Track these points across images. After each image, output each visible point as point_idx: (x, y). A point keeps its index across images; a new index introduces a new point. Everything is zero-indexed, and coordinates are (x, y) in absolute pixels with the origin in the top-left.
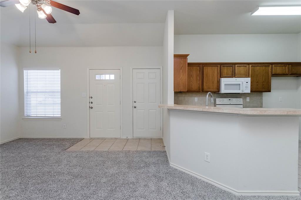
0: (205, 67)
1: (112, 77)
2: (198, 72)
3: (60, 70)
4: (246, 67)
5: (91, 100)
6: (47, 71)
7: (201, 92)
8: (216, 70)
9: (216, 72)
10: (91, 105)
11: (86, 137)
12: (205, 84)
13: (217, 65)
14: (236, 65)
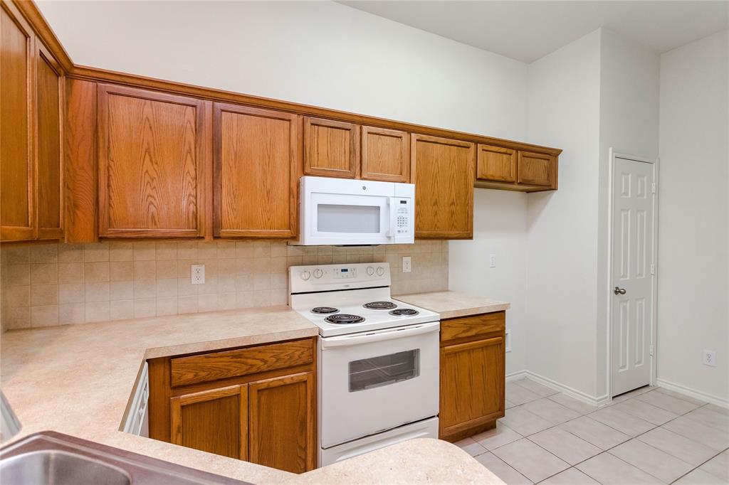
0: (225, 117)
4: (398, 141)
8: (282, 137)
9: (283, 148)
12: (225, 200)
13: (286, 115)
14: (366, 129)
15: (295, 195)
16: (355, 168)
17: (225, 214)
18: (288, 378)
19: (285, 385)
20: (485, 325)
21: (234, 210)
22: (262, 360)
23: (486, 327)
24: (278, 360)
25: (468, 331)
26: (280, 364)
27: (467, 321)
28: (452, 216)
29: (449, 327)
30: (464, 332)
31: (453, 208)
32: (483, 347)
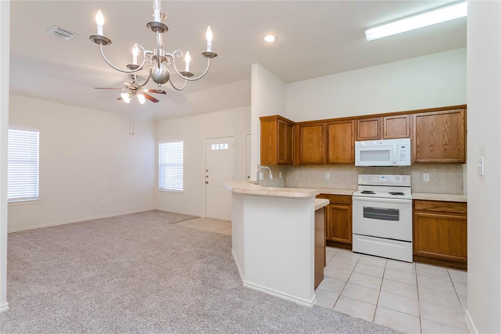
0: (330, 126)
1: (226, 146)
2: (321, 135)
3: (183, 142)
4: (404, 120)
5: (208, 174)
6: (174, 143)
7: (326, 163)
8: (349, 129)
9: (349, 132)
10: (207, 180)
11: (203, 216)
12: (331, 152)
13: (350, 121)
14: (385, 118)
15: (353, 148)
16: (380, 136)
17: (330, 156)
18: (342, 207)
19: (341, 209)
20: (450, 208)
21: (333, 155)
22: (334, 199)
23: (450, 209)
24: (339, 201)
25: (435, 208)
26: (339, 202)
27: (435, 203)
28: (445, 152)
29: (420, 203)
30: (432, 208)
31: (446, 147)
32: (449, 219)
